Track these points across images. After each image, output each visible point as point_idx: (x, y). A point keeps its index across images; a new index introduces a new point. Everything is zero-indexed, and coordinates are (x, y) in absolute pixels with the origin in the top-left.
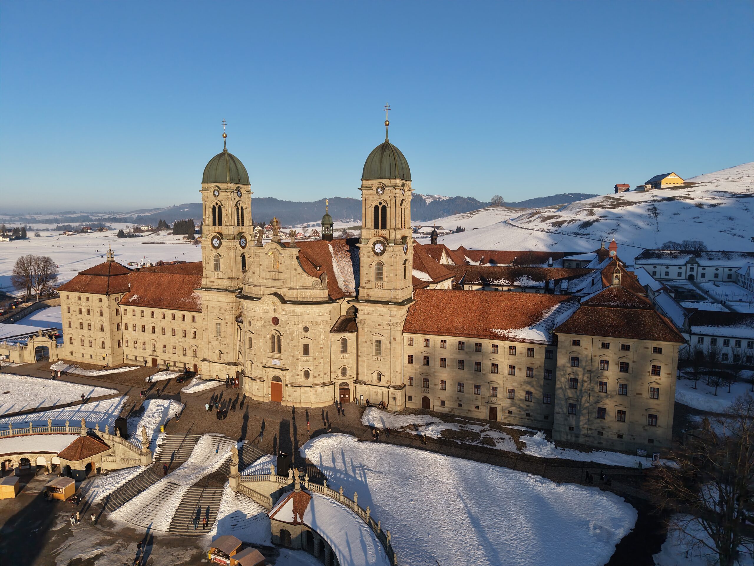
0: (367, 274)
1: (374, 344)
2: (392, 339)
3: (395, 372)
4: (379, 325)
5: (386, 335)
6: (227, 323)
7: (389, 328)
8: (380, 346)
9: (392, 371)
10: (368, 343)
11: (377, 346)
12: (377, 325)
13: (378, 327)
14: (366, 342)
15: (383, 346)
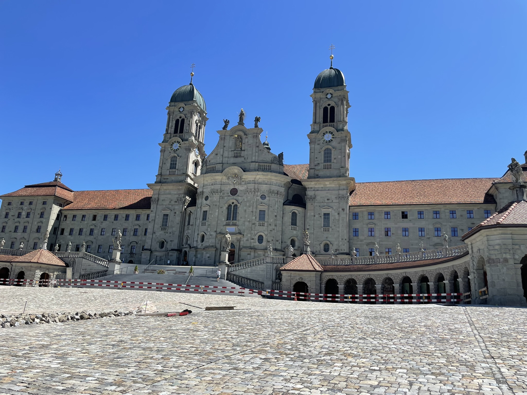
0: (316, 158)
1: (323, 217)
2: (341, 209)
3: (344, 240)
4: (328, 200)
5: (335, 208)
6: (175, 213)
7: (337, 201)
8: (328, 219)
9: (340, 240)
10: (317, 216)
11: (324, 218)
12: (326, 200)
13: (326, 201)
14: (314, 216)
15: (331, 218)
